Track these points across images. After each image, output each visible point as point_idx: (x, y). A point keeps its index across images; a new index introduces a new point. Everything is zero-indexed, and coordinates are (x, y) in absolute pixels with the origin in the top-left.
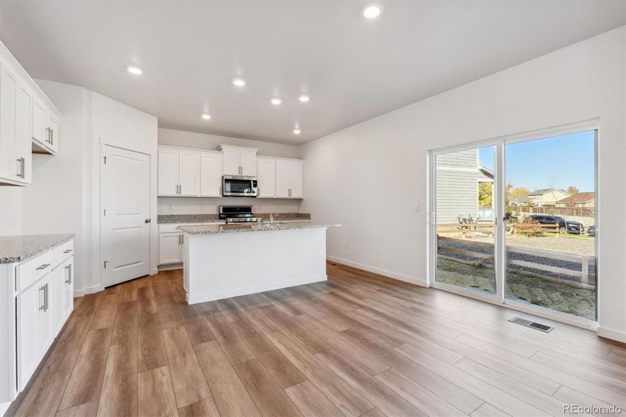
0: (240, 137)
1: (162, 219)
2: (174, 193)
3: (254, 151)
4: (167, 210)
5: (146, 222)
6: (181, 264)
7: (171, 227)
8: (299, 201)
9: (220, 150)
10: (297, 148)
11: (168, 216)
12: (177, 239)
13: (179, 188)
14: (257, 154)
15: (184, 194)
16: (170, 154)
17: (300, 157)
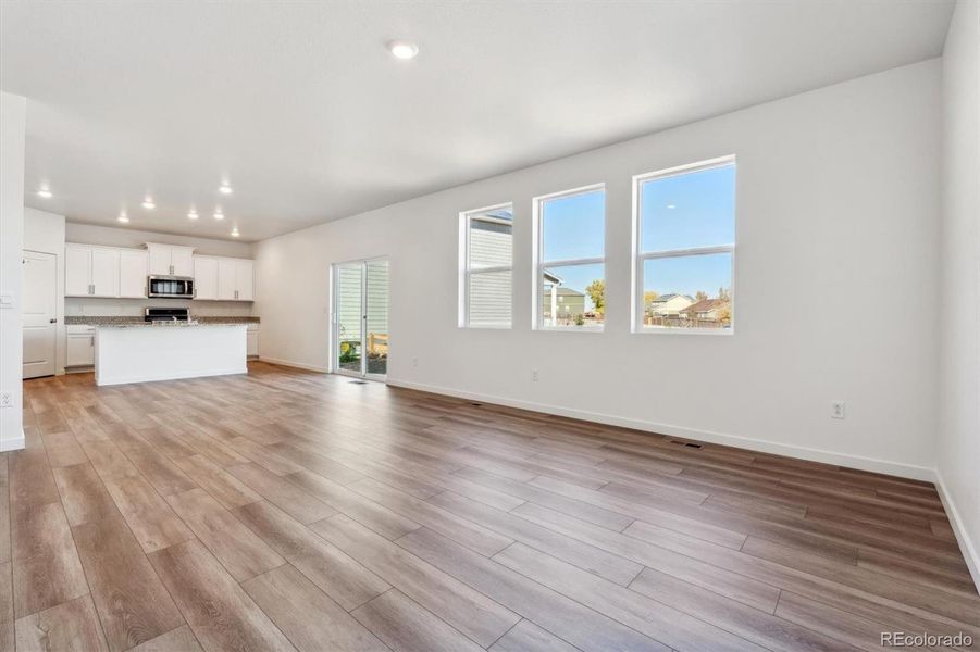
0: (172, 235)
1: (69, 320)
2: (86, 294)
3: (191, 250)
4: (75, 312)
5: (52, 322)
6: (92, 366)
7: (82, 328)
8: (250, 304)
9: (146, 248)
10: (248, 248)
11: (78, 318)
12: (88, 341)
13: (91, 288)
14: (194, 253)
15: (97, 294)
16: (80, 253)
17: (251, 257)
